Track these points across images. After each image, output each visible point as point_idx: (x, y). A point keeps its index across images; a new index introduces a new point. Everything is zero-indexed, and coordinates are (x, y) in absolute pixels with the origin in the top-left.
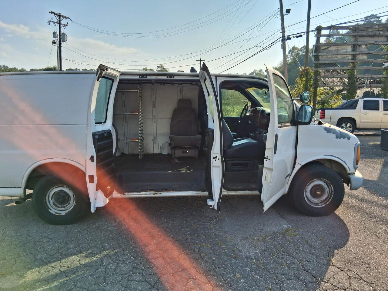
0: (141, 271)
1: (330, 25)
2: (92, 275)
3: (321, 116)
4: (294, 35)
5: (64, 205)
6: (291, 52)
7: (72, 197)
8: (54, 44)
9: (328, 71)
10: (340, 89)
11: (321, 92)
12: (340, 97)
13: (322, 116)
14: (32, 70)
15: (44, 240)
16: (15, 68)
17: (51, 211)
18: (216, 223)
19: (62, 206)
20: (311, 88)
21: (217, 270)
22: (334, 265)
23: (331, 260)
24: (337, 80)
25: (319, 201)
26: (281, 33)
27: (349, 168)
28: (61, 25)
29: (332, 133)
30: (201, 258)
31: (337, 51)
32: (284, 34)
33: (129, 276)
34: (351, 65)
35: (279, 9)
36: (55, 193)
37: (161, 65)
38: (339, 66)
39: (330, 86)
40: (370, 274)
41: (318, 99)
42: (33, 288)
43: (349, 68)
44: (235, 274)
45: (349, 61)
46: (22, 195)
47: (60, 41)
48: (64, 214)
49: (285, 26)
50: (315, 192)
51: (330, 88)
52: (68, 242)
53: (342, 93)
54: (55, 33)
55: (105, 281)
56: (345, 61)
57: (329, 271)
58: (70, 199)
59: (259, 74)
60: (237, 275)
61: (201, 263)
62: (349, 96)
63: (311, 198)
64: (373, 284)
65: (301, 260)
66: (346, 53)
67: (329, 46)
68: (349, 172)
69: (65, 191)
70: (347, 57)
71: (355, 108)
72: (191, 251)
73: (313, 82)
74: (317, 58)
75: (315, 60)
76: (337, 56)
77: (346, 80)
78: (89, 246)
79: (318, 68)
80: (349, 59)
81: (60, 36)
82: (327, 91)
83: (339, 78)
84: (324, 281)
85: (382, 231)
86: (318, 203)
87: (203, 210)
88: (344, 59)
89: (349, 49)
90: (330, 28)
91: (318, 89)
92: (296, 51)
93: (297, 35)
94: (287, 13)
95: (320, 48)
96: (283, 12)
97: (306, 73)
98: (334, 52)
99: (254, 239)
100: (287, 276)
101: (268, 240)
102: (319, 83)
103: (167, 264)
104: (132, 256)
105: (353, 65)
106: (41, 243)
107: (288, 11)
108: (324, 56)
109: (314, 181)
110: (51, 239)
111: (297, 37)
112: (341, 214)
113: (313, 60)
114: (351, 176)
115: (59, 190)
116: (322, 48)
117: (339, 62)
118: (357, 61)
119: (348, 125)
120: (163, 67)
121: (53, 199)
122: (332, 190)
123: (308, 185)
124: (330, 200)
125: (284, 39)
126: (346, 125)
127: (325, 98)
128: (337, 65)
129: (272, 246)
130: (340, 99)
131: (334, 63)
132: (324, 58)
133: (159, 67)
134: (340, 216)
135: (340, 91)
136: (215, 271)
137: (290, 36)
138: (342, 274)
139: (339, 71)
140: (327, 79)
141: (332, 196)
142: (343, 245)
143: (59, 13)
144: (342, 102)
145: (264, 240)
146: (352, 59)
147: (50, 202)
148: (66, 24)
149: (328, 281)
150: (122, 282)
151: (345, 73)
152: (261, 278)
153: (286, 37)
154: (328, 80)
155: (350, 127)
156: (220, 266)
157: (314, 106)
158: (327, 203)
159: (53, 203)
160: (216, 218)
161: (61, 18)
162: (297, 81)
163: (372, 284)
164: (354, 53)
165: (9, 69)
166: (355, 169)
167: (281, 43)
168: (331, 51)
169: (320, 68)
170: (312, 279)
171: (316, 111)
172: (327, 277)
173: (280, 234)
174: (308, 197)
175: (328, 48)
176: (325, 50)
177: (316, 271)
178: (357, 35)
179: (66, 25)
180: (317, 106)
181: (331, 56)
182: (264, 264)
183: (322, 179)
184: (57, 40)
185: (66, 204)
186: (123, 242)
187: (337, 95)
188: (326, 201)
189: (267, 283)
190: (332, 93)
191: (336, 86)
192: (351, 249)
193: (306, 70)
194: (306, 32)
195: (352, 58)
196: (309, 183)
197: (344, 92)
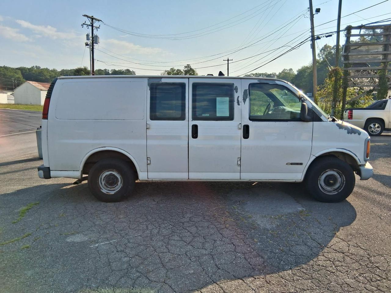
0: (178, 234)
1: (360, 25)
2: (141, 236)
3: (348, 116)
4: (323, 35)
5: (113, 186)
6: (322, 51)
7: (120, 180)
8: (87, 46)
9: (358, 71)
10: (370, 90)
11: (351, 92)
12: (371, 97)
13: (350, 117)
14: (63, 71)
15: (99, 212)
16: (47, 68)
17: (103, 191)
18: (240, 205)
19: (111, 187)
20: (340, 88)
21: (239, 236)
22: (338, 237)
23: (335, 233)
24: (367, 81)
25: (332, 189)
26: (311, 33)
27: (359, 160)
28: (94, 28)
29: (344, 129)
30: (226, 228)
31: (367, 51)
32: (314, 34)
33: (169, 237)
34: (382, 65)
35: (308, 8)
36: (106, 176)
37: (188, 65)
38: (369, 66)
39: (360, 86)
40: (367, 244)
41: (348, 99)
42: (97, 242)
43: (380, 68)
44: (254, 239)
45: (380, 61)
46: (80, 177)
47: (93, 43)
48: (113, 193)
49: (315, 25)
50: (328, 181)
51: (360, 88)
52: (118, 214)
53: (373, 93)
54: (88, 35)
55: (151, 240)
56: (376, 61)
57: (332, 241)
58: (118, 181)
59: (289, 73)
60: (255, 240)
61: (226, 231)
62: (379, 96)
63: (325, 187)
64: (368, 250)
65: (310, 233)
66: (377, 53)
67: (358, 46)
68: (359, 163)
69: (114, 175)
70: (378, 57)
71: (383, 108)
72: (218, 223)
73: (342, 82)
74: (346, 58)
75: (344, 60)
76: (367, 56)
77: (377, 80)
78: (136, 217)
79: (348, 67)
80: (380, 59)
81: (93, 38)
82: (356, 91)
83: (369, 79)
84: (327, 247)
85: (387, 215)
86: (331, 190)
87: (228, 195)
88: (375, 58)
89: (380, 49)
90: (360, 27)
91: (348, 89)
92: (329, 49)
93: (327, 35)
94: (317, 13)
95: (350, 48)
96: (313, 12)
97: (335, 72)
98: (364, 52)
99: (271, 217)
100: (296, 243)
101: (284, 219)
102: (349, 83)
103: (198, 231)
104: (170, 224)
105: (384, 65)
106: (97, 214)
107: (318, 10)
108: (354, 56)
109: (327, 172)
110: (104, 211)
111: (327, 37)
112: (352, 202)
113: (343, 60)
114: (361, 168)
115: (110, 173)
116: (352, 48)
117: (369, 62)
118: (388, 60)
119: (377, 125)
120: (190, 67)
121: (104, 181)
122: (344, 179)
123: (322, 174)
124: (342, 188)
125: (314, 38)
126: (375, 125)
127: (355, 98)
128: (367, 64)
129: (286, 223)
130: (371, 99)
131: (364, 63)
132: (354, 58)
133: (186, 67)
134: (351, 203)
135: (371, 91)
136: (237, 237)
137: (320, 36)
138: (343, 243)
139: (370, 71)
140: (356, 79)
141: (344, 184)
142: (349, 224)
143: (92, 16)
144: (372, 102)
145: (280, 218)
146: (383, 59)
147: (102, 183)
148: (98, 26)
149: (331, 247)
150: (164, 240)
151: (376, 73)
152: (275, 243)
153: (316, 37)
154: (358, 80)
155: (378, 127)
156: (241, 233)
157: (343, 106)
158: (340, 191)
159: (104, 184)
160: (240, 201)
161: (94, 20)
162: (326, 81)
163: (366, 250)
164: (385, 52)
165: (41, 69)
166: (366, 161)
167: (310, 43)
168: (361, 51)
169: (350, 68)
170: (317, 245)
171: (344, 112)
172: (329, 245)
173: (294, 214)
174: (322, 185)
175: (358, 48)
176: (356, 50)
177: (322, 240)
178: (389, 35)
179: (99, 28)
180: (346, 106)
181: (361, 56)
182: (278, 234)
183: (334, 169)
184: (89, 42)
185: (115, 185)
186: (163, 216)
187: (367, 95)
188: (338, 190)
189: (279, 246)
190: (363, 93)
191: (367, 86)
192: (355, 227)
193: (335, 70)
194: (335, 32)
195: (383, 57)
196: (323, 173)
197: (374, 92)
